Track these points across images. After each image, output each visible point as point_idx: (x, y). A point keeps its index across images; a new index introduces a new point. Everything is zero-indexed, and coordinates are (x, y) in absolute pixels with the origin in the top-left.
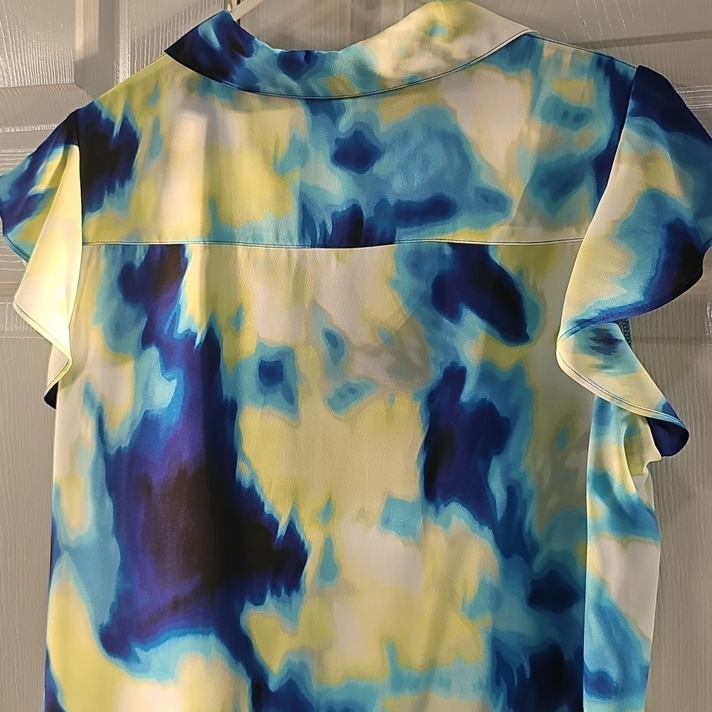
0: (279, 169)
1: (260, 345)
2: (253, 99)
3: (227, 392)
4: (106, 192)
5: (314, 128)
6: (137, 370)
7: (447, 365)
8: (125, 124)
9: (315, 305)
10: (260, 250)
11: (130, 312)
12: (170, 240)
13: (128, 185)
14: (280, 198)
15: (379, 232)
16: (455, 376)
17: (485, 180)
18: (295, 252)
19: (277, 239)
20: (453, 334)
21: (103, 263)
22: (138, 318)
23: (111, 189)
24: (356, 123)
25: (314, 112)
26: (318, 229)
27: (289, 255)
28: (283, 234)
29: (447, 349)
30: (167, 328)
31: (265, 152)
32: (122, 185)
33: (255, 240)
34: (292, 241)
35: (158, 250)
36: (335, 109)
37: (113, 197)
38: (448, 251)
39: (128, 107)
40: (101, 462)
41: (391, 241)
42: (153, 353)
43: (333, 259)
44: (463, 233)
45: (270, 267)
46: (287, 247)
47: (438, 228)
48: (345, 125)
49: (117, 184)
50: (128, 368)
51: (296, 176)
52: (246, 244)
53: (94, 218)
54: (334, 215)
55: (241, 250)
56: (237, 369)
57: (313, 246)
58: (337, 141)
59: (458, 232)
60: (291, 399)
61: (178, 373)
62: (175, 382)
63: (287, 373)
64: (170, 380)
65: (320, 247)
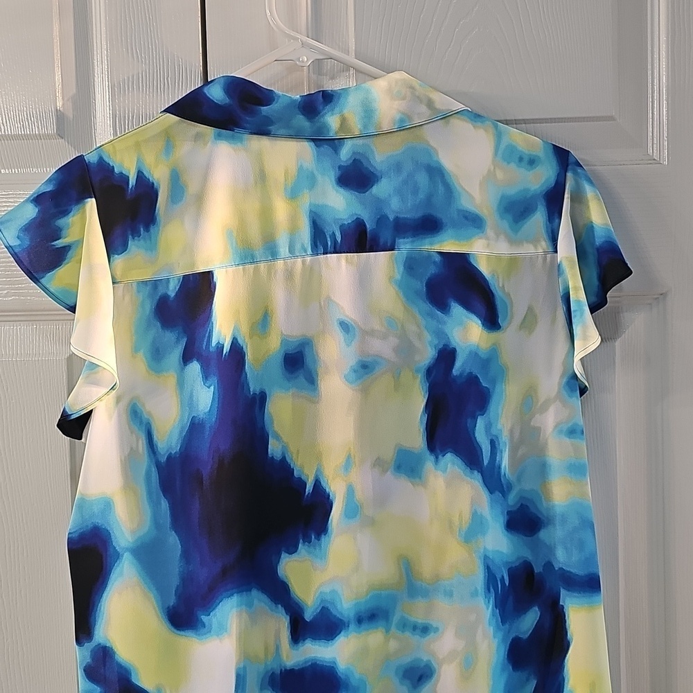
0: (290, 195)
1: (284, 342)
3: (254, 387)
4: (130, 236)
6: (180, 384)
7: (441, 346)
8: (140, 176)
11: (169, 336)
12: (201, 268)
13: (153, 229)
15: (382, 241)
16: (446, 355)
17: (465, 203)
18: (309, 259)
20: (445, 323)
22: (178, 340)
23: (136, 234)
26: (329, 239)
27: (304, 263)
29: (440, 334)
30: (205, 340)
32: (147, 229)
34: (306, 252)
37: (139, 240)
38: (438, 258)
41: (391, 248)
42: (195, 367)
44: (448, 244)
45: (289, 275)
46: (302, 257)
47: (427, 240)
48: (345, 155)
49: (142, 229)
51: (305, 198)
53: (119, 260)
54: (342, 227)
57: (325, 253)
59: (445, 243)
60: (311, 380)
61: (214, 380)
62: (212, 387)
63: (308, 360)
64: (209, 387)
65: (331, 253)
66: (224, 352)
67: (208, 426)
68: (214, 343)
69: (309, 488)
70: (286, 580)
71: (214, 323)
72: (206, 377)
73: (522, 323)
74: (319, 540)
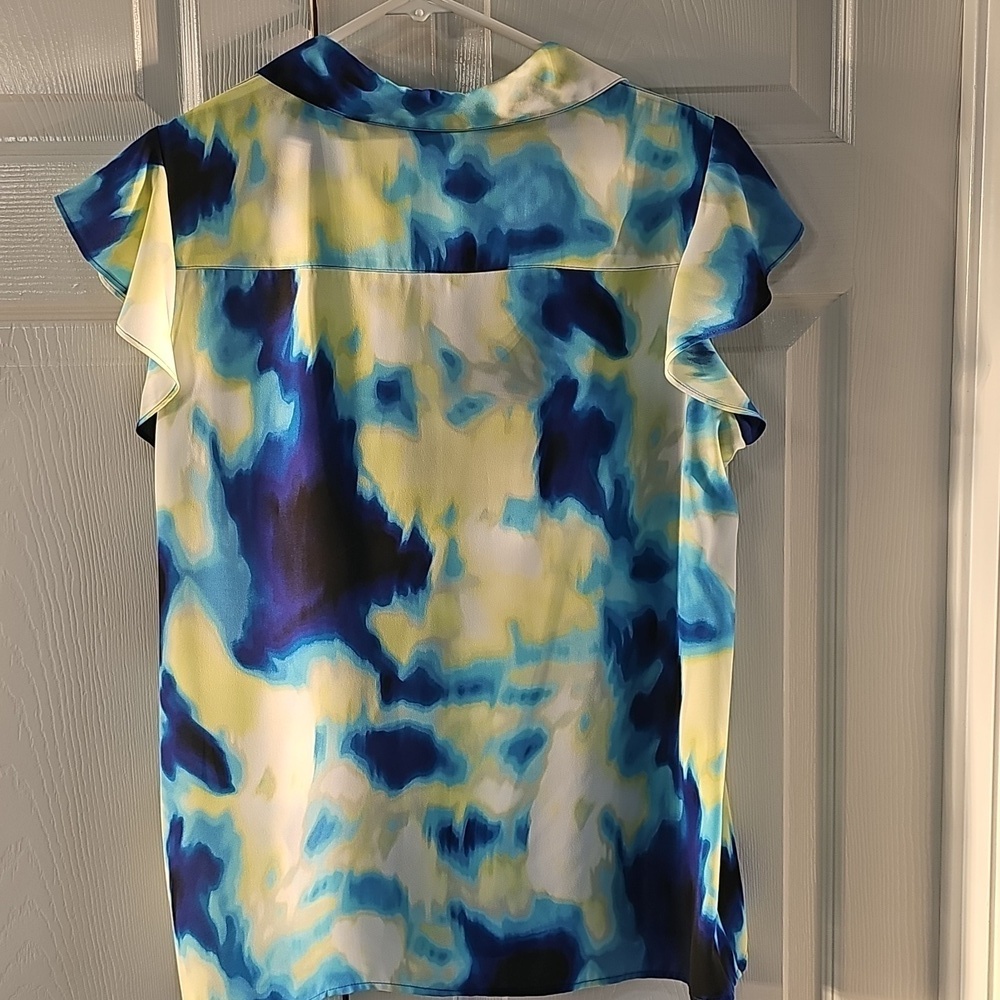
0: (389, 196)
1: (377, 366)
2: (361, 128)
3: (342, 412)
4: (200, 215)
5: (423, 159)
6: (255, 394)
7: (559, 378)
8: (217, 145)
9: (431, 326)
10: (374, 275)
11: (241, 337)
12: (281, 265)
13: (226, 209)
14: (391, 225)
15: (493, 259)
16: (566, 387)
17: (589, 212)
18: (409, 276)
19: (390, 264)
20: (564, 351)
21: (204, 288)
22: (252, 344)
23: (207, 213)
24: (465, 156)
25: (423, 143)
26: (432, 255)
27: (402, 279)
28: (396, 259)
29: (558, 363)
30: (284, 351)
31: (373, 179)
32: (220, 208)
33: (369, 265)
34: (405, 266)
35: (270, 276)
36: (445, 141)
37: (210, 220)
38: (557, 276)
39: (219, 127)
40: (219, 485)
41: (505, 268)
42: (272, 377)
43: (448, 284)
44: (572, 261)
45: (384, 290)
46: (401, 272)
47: (548, 254)
48: (454, 156)
49: (214, 208)
50: (244, 392)
51: (407, 204)
52: (359, 269)
53: (188, 241)
54: (448, 242)
55: (353, 273)
56: (354, 389)
57: (428, 271)
58: (448, 172)
59: (566, 259)
60: (410, 416)
61: (295, 395)
62: (293, 404)
63: (405, 391)
64: (289, 403)
65: (434, 272)
66: (309, 365)
67: (286, 448)
68: (295, 353)
69: (405, 536)
70: (377, 634)
71: (295, 330)
72: (285, 390)
73: (651, 347)
74: (416, 594)
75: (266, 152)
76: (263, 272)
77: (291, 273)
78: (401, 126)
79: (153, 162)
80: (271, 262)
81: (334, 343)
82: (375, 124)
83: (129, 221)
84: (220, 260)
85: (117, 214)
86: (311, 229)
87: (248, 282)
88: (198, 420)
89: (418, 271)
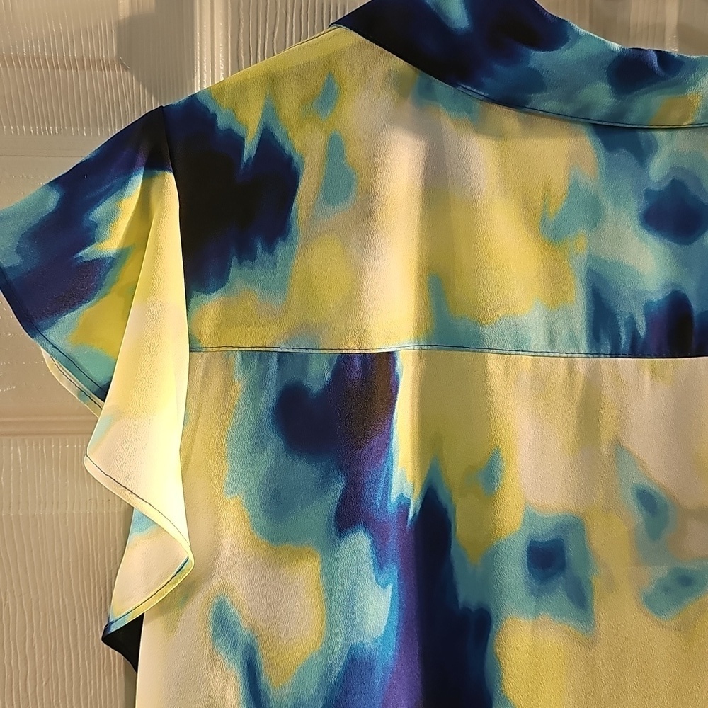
0: (551, 232)
1: (530, 517)
2: (508, 119)
3: (467, 595)
4: (234, 258)
6: (330, 578)
8: (267, 140)
9: (618, 447)
10: (526, 362)
11: (304, 471)
12: (377, 345)
13: (281, 249)
14: (554, 279)
18: (582, 364)
19: (552, 342)
21: (239, 384)
22: (325, 483)
23: (246, 254)
24: (674, 168)
25: (609, 146)
26: (623, 329)
27: (571, 369)
28: (562, 334)
31: (526, 204)
32: (270, 246)
33: (519, 348)
34: (577, 346)
35: (358, 364)
36: (643, 144)
37: (252, 268)
39: (271, 111)
42: (360, 542)
43: (647, 376)
45: (541, 386)
46: (570, 356)
48: (658, 169)
49: (259, 246)
50: (308, 570)
51: (580, 245)
52: (502, 351)
53: (212, 304)
54: (647, 306)
55: (493, 360)
56: (491, 556)
57: (614, 354)
58: (648, 193)
60: (580, 600)
61: (393, 571)
62: (390, 587)
63: (573, 557)
64: (384, 587)
65: (624, 356)
66: (411, 514)
67: (379, 667)
68: (394, 496)
71: (395, 455)
72: (380, 564)
75: (355, 153)
76: (346, 359)
77: (388, 358)
78: (577, 117)
79: (154, 165)
80: (361, 341)
81: (453, 477)
82: (535, 111)
83: (111, 266)
84: (270, 337)
85: (88, 253)
86: (420, 283)
87: (317, 376)
88: (222, 623)
89: (598, 355)
